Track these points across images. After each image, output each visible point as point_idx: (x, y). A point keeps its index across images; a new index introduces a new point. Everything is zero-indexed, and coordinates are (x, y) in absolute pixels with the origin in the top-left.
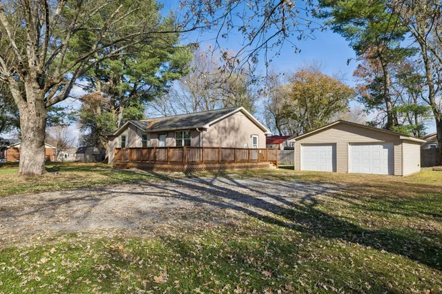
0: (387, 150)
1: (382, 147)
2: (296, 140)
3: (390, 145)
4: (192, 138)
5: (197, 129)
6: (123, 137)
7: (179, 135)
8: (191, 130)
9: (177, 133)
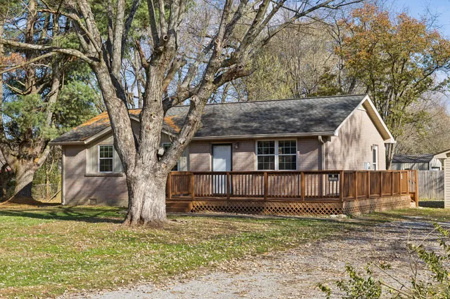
2: (448, 155)
4: (300, 153)
5: (320, 137)
6: (106, 149)
7: (265, 148)
8: (299, 138)
9: (260, 144)
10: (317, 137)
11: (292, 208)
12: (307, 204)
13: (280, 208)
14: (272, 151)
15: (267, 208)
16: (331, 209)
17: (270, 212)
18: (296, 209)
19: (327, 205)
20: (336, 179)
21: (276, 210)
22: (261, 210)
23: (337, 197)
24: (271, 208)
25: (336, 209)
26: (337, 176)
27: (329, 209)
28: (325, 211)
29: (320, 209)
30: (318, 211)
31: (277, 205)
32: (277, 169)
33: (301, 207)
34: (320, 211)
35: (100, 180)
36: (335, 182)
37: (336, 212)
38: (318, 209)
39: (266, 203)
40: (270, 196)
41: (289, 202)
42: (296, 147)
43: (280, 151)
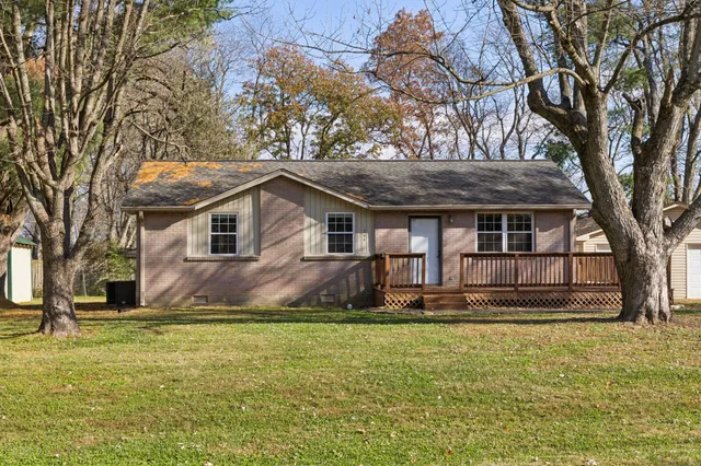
4: (539, 231)
6: (224, 220)
7: (489, 223)
8: (537, 212)
9: (480, 218)
14: (499, 227)
32: (505, 249)
35: (213, 267)
42: (533, 223)
43: (510, 227)
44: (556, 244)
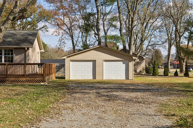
0: (125, 65)
1: (122, 63)
2: (67, 57)
3: (127, 62)
4: (15, 55)
5: (26, 48)
8: (15, 48)
10: (25, 48)
11: (20, 80)
12: (28, 78)
13: (14, 80)
14: (1, 54)
15: (8, 80)
16: (39, 80)
17: (9, 82)
18: (23, 80)
19: (37, 79)
20: (42, 67)
21: (12, 81)
22: (5, 81)
23: (42, 75)
24: (10, 80)
25: (42, 80)
26: (42, 66)
27: (38, 80)
28: (36, 81)
29: (34, 80)
30: (33, 81)
31: (13, 79)
32: (3, 62)
33: (25, 79)
34: (34, 81)
36: (41, 68)
37: (42, 81)
38: (33, 80)
39: (7, 78)
40: (9, 75)
41: (19, 77)
42: (13, 52)
43: (5, 54)
44: (21, 61)
